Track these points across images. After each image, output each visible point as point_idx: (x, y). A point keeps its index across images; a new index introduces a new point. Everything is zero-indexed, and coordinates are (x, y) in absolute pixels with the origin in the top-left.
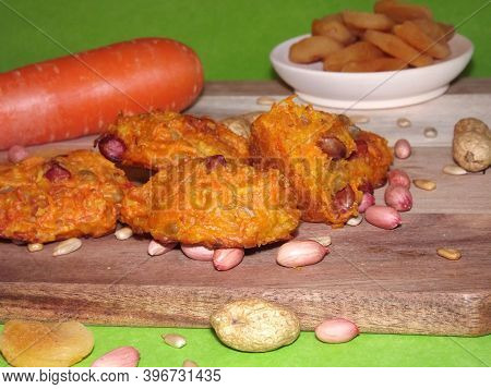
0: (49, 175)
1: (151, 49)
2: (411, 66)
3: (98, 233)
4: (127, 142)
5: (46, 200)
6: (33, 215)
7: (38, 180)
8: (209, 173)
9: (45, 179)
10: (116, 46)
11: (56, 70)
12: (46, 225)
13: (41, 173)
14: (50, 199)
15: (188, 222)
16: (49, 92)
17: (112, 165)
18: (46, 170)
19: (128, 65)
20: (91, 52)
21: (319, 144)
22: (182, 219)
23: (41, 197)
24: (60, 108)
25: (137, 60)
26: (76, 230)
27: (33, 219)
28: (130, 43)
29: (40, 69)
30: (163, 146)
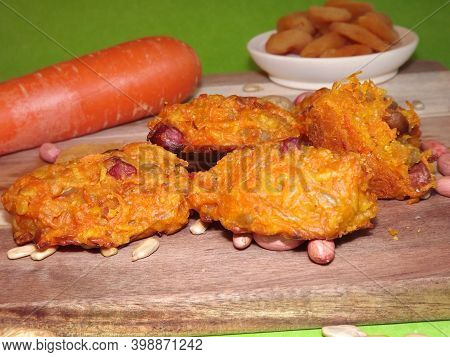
0: (113, 172)
1: (158, 47)
2: (375, 51)
3: (172, 230)
4: (182, 129)
5: (116, 199)
6: (104, 217)
7: (102, 178)
8: (282, 158)
9: (110, 178)
10: (125, 45)
11: (75, 69)
12: (120, 228)
13: (104, 171)
14: (120, 198)
15: (264, 212)
16: (71, 91)
17: (172, 156)
18: (109, 167)
19: (140, 61)
20: (103, 51)
21: (385, 119)
22: (256, 209)
23: (108, 196)
24: (83, 104)
25: (147, 56)
26: (150, 228)
27: (104, 221)
28: (135, 42)
29: (60, 69)
30: (225, 125)
